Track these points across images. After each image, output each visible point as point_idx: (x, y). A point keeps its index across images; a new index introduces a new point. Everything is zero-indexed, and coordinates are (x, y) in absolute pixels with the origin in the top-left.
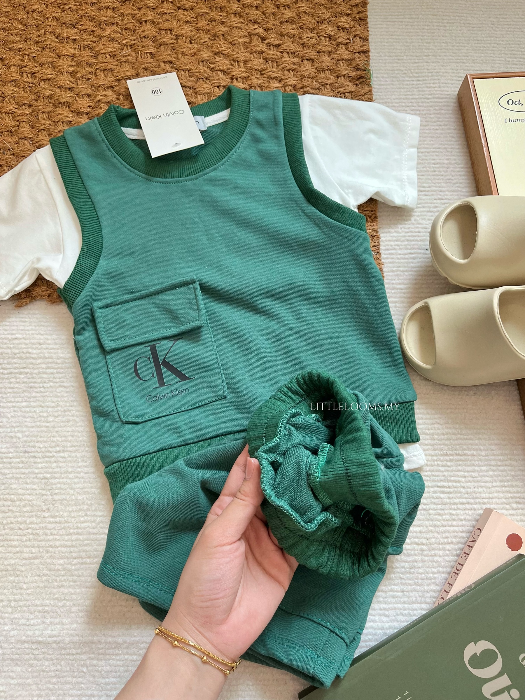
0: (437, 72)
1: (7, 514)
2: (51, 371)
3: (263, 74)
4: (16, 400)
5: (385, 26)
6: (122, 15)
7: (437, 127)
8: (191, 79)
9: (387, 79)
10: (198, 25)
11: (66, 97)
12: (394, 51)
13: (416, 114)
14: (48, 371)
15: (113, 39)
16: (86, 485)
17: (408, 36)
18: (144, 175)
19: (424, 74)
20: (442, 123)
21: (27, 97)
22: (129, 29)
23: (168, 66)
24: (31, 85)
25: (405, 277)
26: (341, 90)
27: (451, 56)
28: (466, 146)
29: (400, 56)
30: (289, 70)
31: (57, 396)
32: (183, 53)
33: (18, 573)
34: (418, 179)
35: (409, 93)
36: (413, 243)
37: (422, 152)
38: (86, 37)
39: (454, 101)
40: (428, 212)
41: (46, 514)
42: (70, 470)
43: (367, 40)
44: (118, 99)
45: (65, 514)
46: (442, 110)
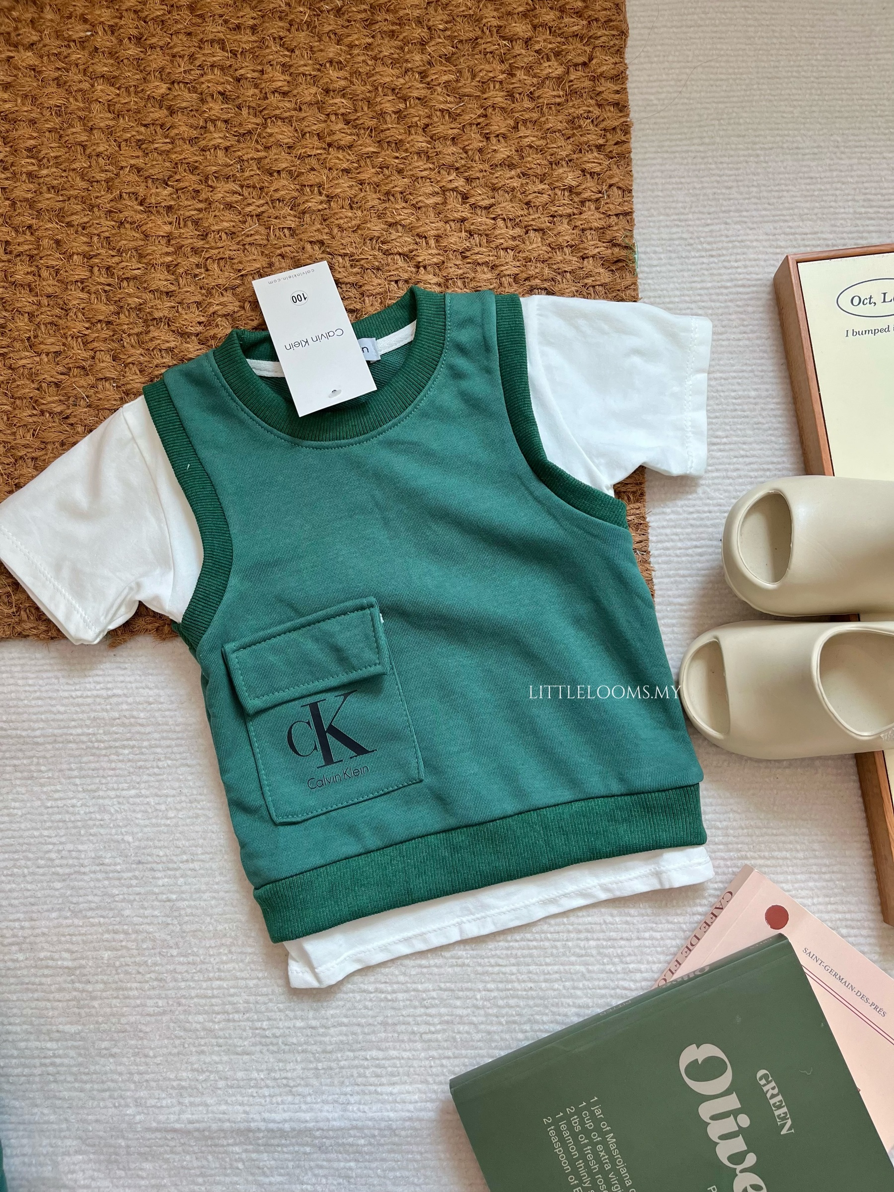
0: (742, 241)
1: (120, 953)
2: (168, 742)
3: (466, 257)
4: (121, 786)
5: (659, 161)
6: (241, 160)
7: (740, 336)
8: (355, 270)
9: (662, 256)
10: (361, 177)
11: (163, 308)
12: (674, 205)
13: (706, 315)
14: (163, 743)
15: (229, 206)
16: (226, 908)
17: (697, 176)
18: (288, 437)
19: (720, 245)
20: (748, 329)
21: (104, 309)
22: (254, 187)
23: (317, 251)
24: (107, 288)
25: (687, 585)
26: (589, 281)
27: (765, 209)
28: (784, 367)
29: (683, 214)
30: (506, 249)
31: (179, 780)
32: (339, 226)
33: (141, 1035)
34: (709, 424)
35: (696, 279)
36: (701, 530)
37: (716, 379)
38: (187, 203)
39: (768, 289)
40: (724, 478)
41: (175, 952)
42: (203, 887)
43: (630, 191)
44: (243, 308)
45: (201, 951)
46: (748, 305)
